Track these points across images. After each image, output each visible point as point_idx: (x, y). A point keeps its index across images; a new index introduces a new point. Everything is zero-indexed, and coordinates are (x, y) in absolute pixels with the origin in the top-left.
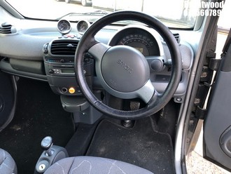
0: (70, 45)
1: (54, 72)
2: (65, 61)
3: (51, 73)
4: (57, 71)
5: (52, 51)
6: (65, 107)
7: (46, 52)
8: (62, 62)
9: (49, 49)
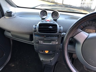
0: (51, 27)
1: (39, 42)
2: (47, 37)
3: (37, 43)
4: (41, 42)
5: (39, 30)
6: (42, 60)
7: (35, 31)
8: (45, 37)
9: (37, 29)
